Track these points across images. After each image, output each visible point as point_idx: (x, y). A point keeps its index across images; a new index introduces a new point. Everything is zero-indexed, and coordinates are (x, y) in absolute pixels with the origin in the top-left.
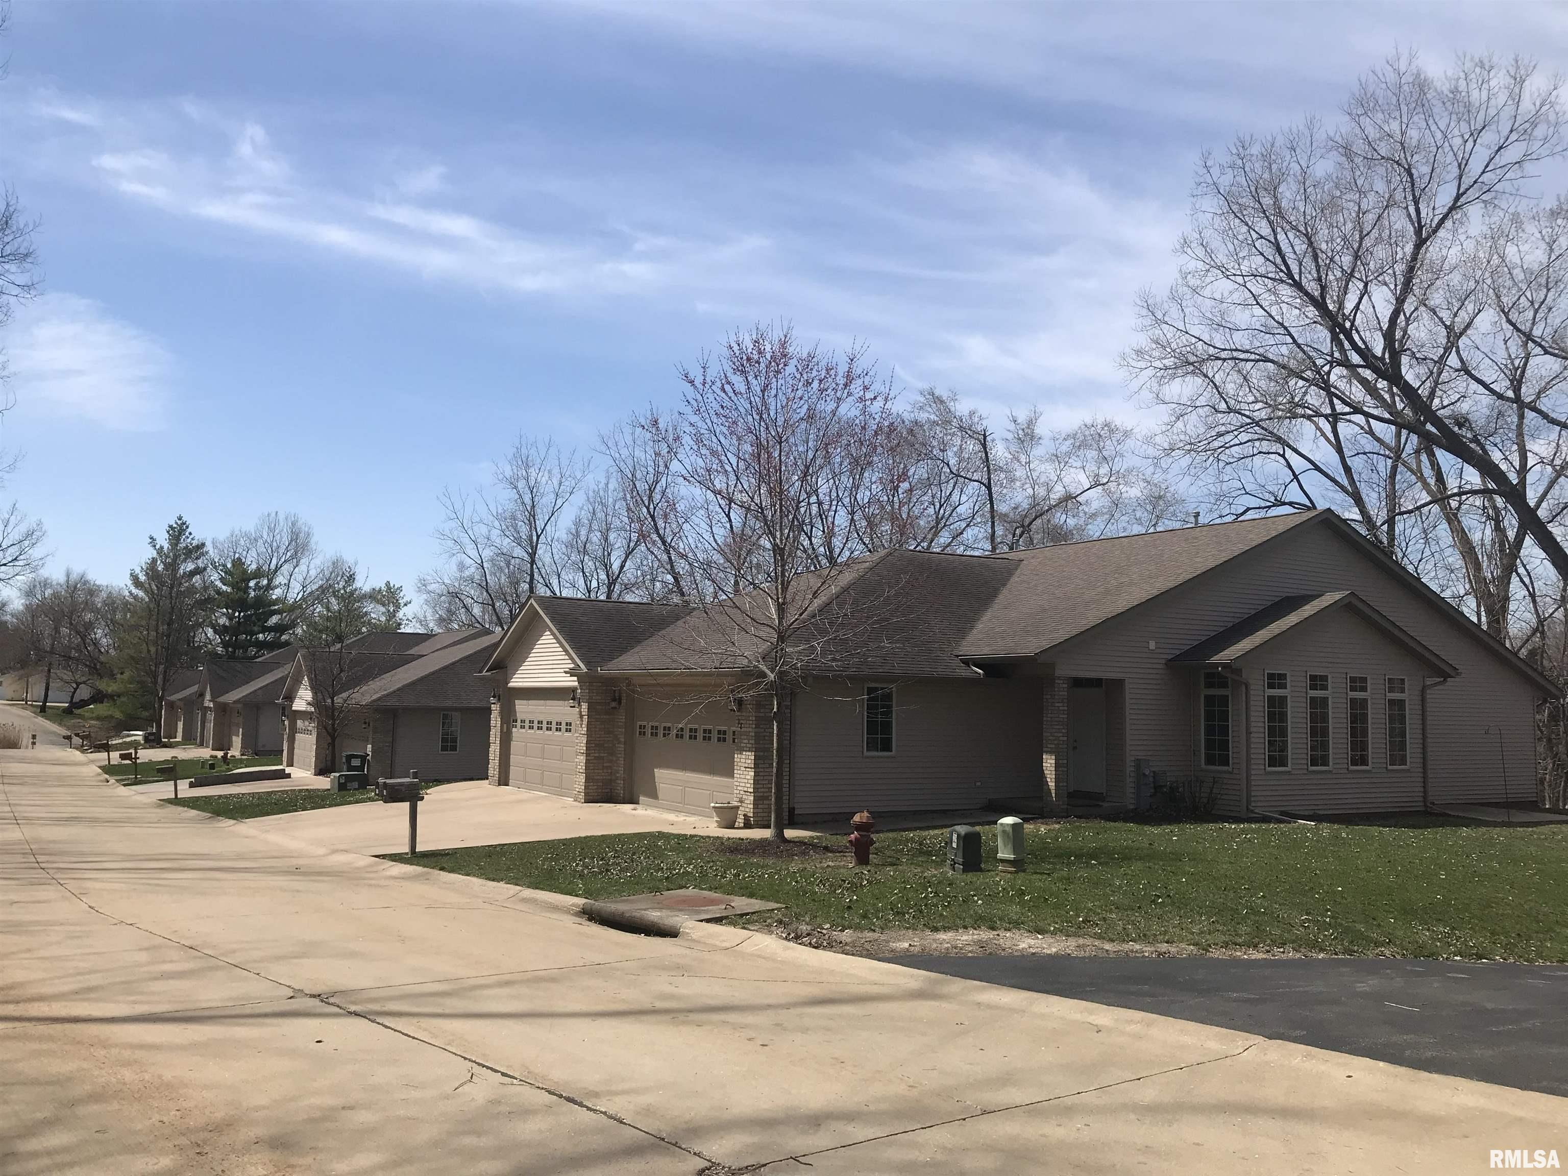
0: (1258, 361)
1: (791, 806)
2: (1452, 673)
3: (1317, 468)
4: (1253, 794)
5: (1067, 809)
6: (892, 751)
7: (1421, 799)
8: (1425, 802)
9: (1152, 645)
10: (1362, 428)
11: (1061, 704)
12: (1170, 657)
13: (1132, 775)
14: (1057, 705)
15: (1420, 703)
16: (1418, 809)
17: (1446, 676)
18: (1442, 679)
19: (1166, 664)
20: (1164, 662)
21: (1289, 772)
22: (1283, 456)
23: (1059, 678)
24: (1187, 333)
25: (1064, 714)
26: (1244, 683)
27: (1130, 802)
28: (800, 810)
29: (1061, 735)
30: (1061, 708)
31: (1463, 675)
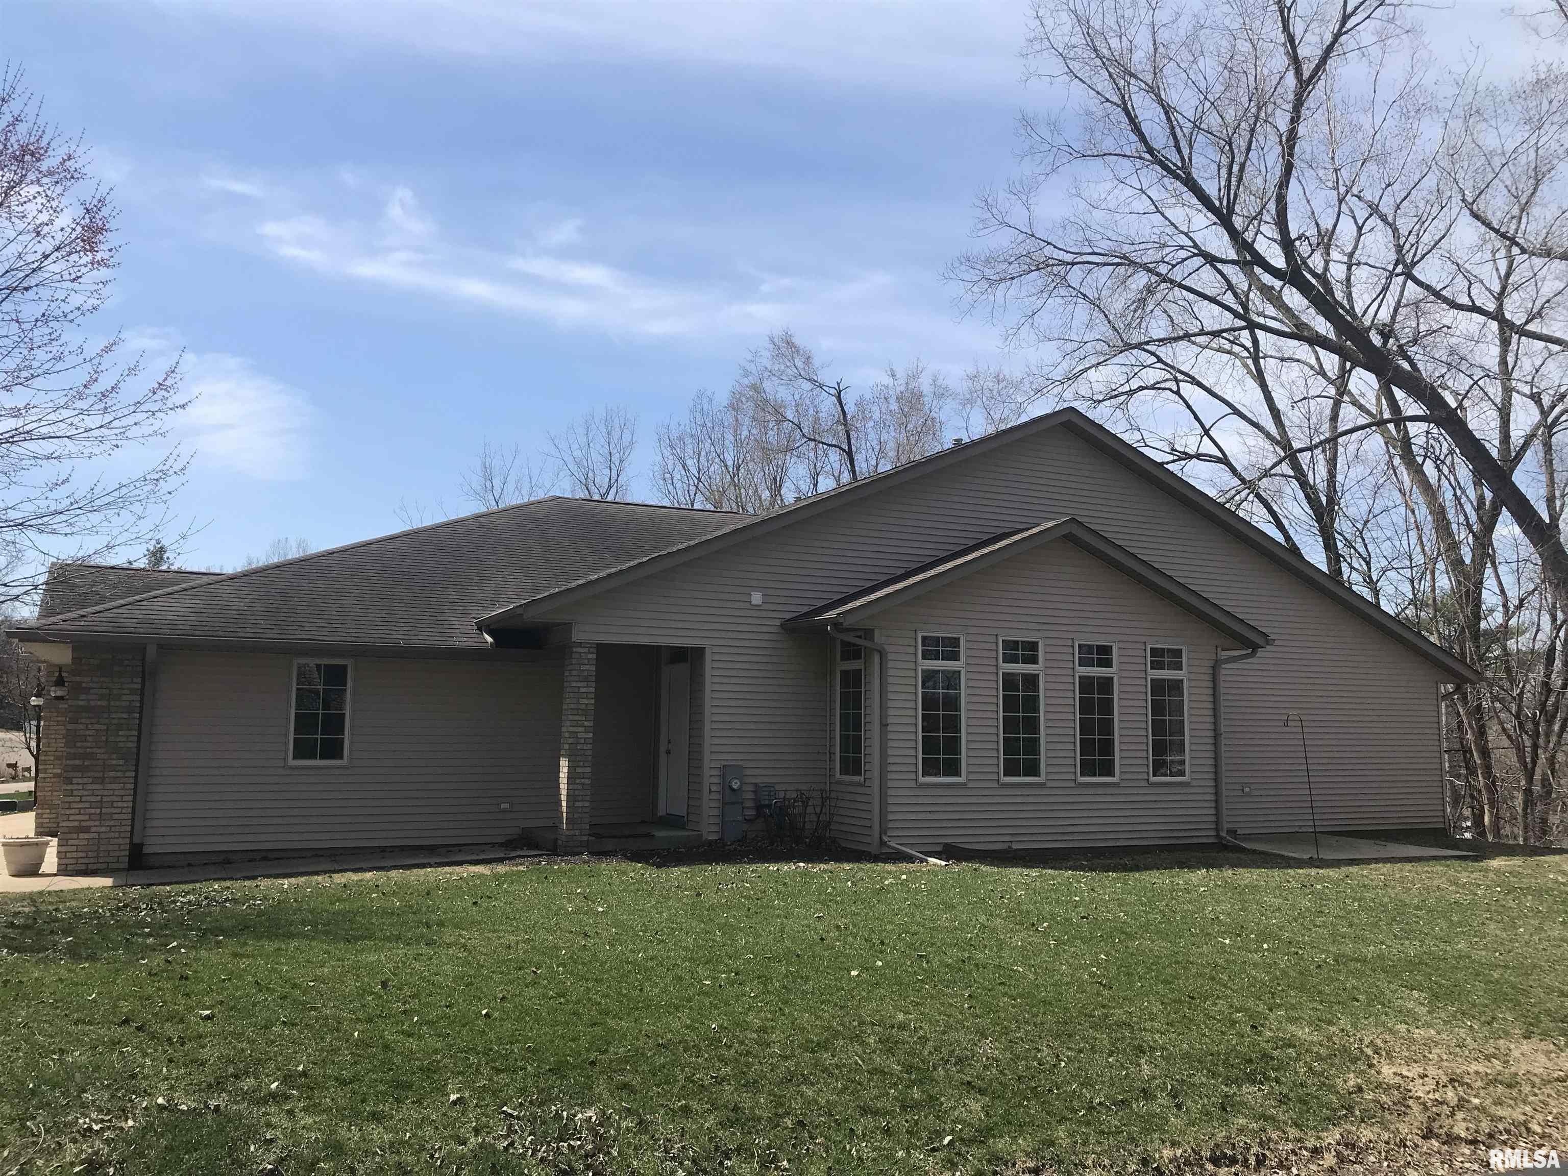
0: (1118, 264)
1: (136, 840)
2: (1259, 640)
3: (1237, 412)
4: (891, 817)
5: (588, 841)
6: (341, 758)
7: (1213, 826)
8: (1217, 830)
9: (757, 598)
10: (1312, 368)
11: (585, 684)
12: (788, 616)
13: (714, 788)
14: (574, 684)
15: (1210, 685)
16: (1204, 841)
17: (1254, 647)
18: (1250, 651)
19: (781, 625)
20: (778, 623)
21: (965, 784)
22: (1177, 393)
23: (580, 644)
24: (1033, 235)
25: (587, 698)
26: (880, 652)
27: (709, 830)
28: (154, 846)
29: (581, 729)
30: (582, 690)
31: (1276, 643)
